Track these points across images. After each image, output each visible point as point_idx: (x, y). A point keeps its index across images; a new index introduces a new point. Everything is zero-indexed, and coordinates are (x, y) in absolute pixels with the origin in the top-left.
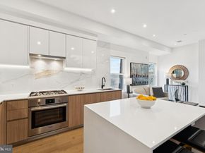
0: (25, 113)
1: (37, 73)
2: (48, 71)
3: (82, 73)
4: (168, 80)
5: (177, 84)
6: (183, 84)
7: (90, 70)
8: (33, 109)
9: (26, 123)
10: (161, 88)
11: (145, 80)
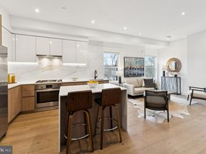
0: (33, 93)
1: (43, 67)
2: (50, 66)
3: (78, 67)
4: (164, 72)
5: (171, 76)
6: (176, 76)
7: (85, 64)
8: (38, 91)
9: (33, 100)
10: (152, 80)
11: (140, 72)
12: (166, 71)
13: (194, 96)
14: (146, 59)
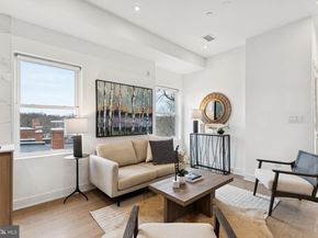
4: (196, 124)
6: (221, 132)
10: (171, 142)
11: (142, 124)
12: (200, 122)
13: (279, 188)
14: (157, 94)
